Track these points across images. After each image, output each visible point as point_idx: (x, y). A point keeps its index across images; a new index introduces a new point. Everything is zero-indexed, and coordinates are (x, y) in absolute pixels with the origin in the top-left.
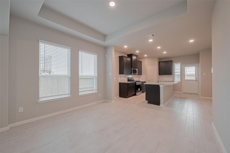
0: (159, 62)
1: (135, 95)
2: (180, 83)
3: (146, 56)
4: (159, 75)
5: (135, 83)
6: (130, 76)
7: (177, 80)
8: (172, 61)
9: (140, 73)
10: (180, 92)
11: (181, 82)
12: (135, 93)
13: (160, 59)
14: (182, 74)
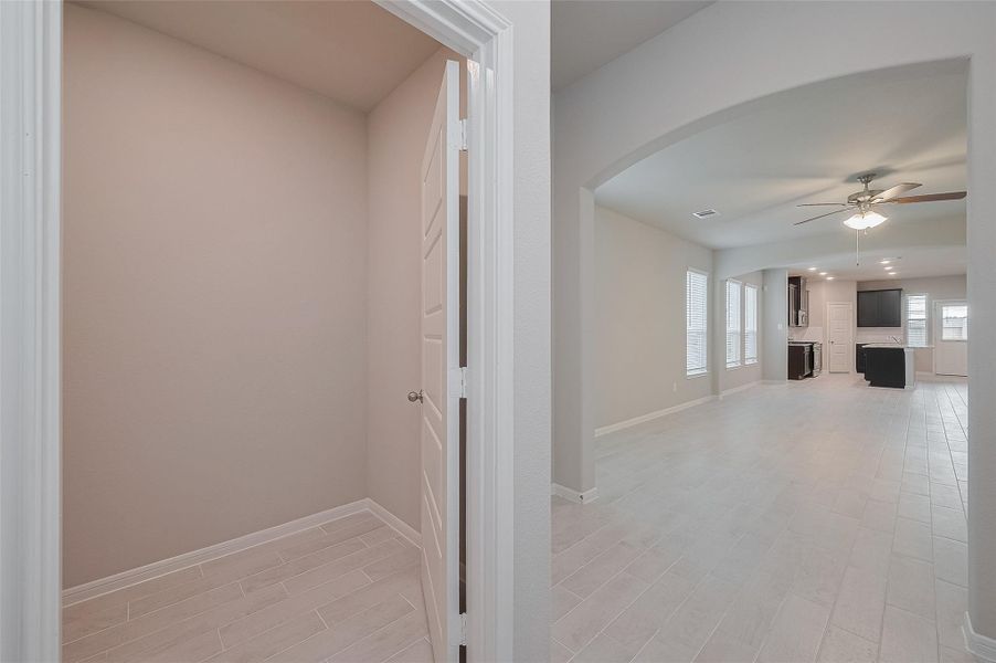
0: (858, 293)
1: (810, 375)
3: (830, 279)
4: (859, 326)
5: (811, 347)
7: (916, 338)
8: (899, 290)
12: (809, 372)
14: (933, 323)
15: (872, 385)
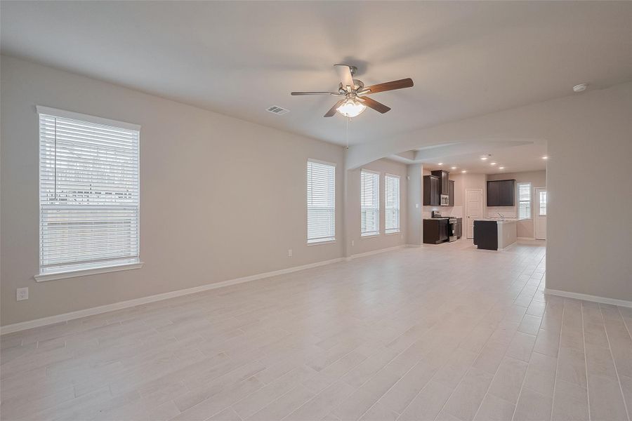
0: (488, 182)
1: (447, 240)
2: (530, 222)
3: (464, 172)
4: (488, 206)
5: (448, 220)
6: (435, 209)
7: (524, 214)
8: (513, 180)
9: (452, 204)
10: (531, 239)
11: (533, 220)
12: (446, 238)
13: (489, 176)
14: (534, 205)
15: (479, 248)
